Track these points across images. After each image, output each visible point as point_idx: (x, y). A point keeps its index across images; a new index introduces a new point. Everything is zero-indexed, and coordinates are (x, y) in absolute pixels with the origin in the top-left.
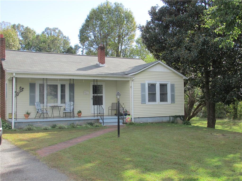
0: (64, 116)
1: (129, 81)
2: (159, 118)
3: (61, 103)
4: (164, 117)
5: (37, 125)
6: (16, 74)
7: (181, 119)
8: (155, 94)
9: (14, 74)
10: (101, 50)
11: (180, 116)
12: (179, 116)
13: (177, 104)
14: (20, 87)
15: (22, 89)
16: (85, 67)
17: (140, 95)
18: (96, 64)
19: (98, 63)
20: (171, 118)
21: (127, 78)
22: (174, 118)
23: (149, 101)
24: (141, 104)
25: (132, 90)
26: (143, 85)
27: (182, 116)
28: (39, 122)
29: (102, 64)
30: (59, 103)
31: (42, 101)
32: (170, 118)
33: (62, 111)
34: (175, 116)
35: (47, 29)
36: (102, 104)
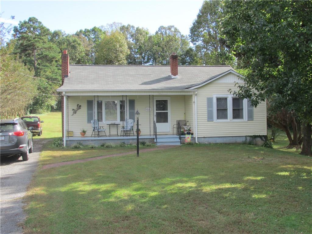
0: (124, 134)
1: (192, 95)
2: (231, 138)
3: (121, 120)
4: (237, 137)
5: (89, 143)
6: (65, 92)
7: (262, 139)
8: (226, 110)
9: (64, 93)
11: (260, 137)
12: (259, 136)
13: (256, 121)
14: (78, 105)
15: (79, 107)
16: (153, 80)
17: (206, 111)
18: (167, 76)
19: (170, 74)
20: (248, 138)
21: (189, 92)
22: (251, 139)
23: (218, 118)
24: (208, 121)
25: (195, 106)
26: (210, 100)
27: (263, 136)
28: (90, 141)
29: (174, 76)
30: (118, 121)
31: (100, 119)
32: (246, 138)
33: (120, 129)
34: (254, 136)
35: (161, 28)
36: (167, 122)
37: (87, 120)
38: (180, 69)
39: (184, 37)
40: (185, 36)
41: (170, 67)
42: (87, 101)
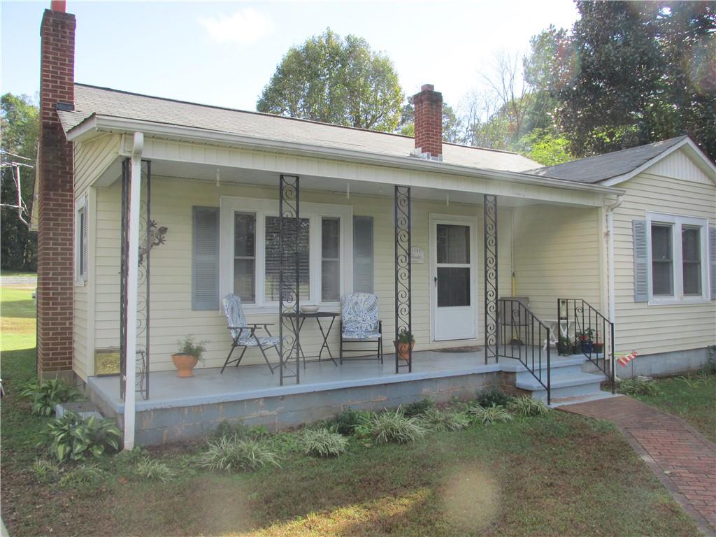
3: (324, 297)
4: (692, 353)
8: (670, 263)
9: (139, 138)
10: (431, 105)
14: (152, 224)
15: (158, 235)
17: (631, 266)
19: (417, 151)
20: (714, 355)
23: (655, 290)
24: (636, 302)
32: (710, 354)
36: (468, 304)
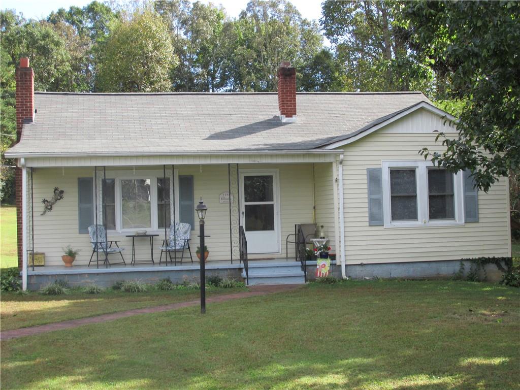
0: (169, 260)
1: (331, 163)
2: (424, 265)
3: (160, 226)
4: (442, 264)
5: (83, 281)
6: (26, 159)
7: (500, 267)
8: (414, 197)
9: (22, 161)
11: (495, 261)
12: (494, 258)
13: (484, 225)
14: (56, 189)
15: (59, 194)
16: (236, 129)
17: (366, 200)
18: (271, 117)
19: (278, 113)
20: (467, 266)
21: (325, 155)
22: (475, 266)
23: (394, 217)
24: (370, 226)
25: (338, 189)
26: (374, 175)
27: (503, 259)
28: (86, 276)
29: (286, 117)
30: (153, 227)
32: (462, 265)
33: (159, 247)
34: (479, 259)
35: (254, 4)
36: (272, 228)
37: (77, 227)
38: (302, 100)
39: (308, 24)
40: (312, 23)
41: (277, 96)
42: (79, 179)
